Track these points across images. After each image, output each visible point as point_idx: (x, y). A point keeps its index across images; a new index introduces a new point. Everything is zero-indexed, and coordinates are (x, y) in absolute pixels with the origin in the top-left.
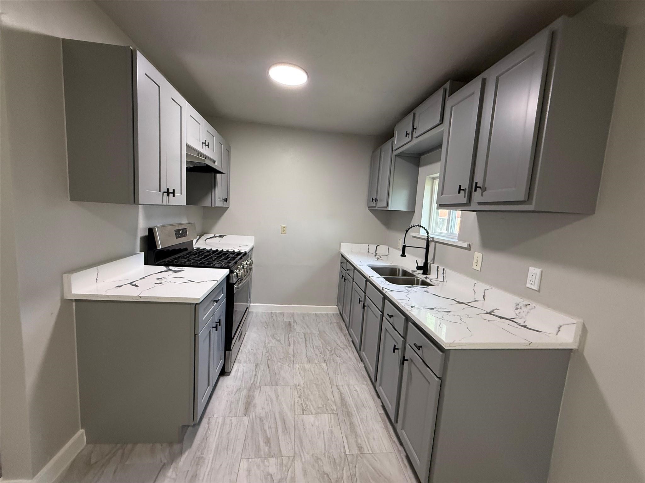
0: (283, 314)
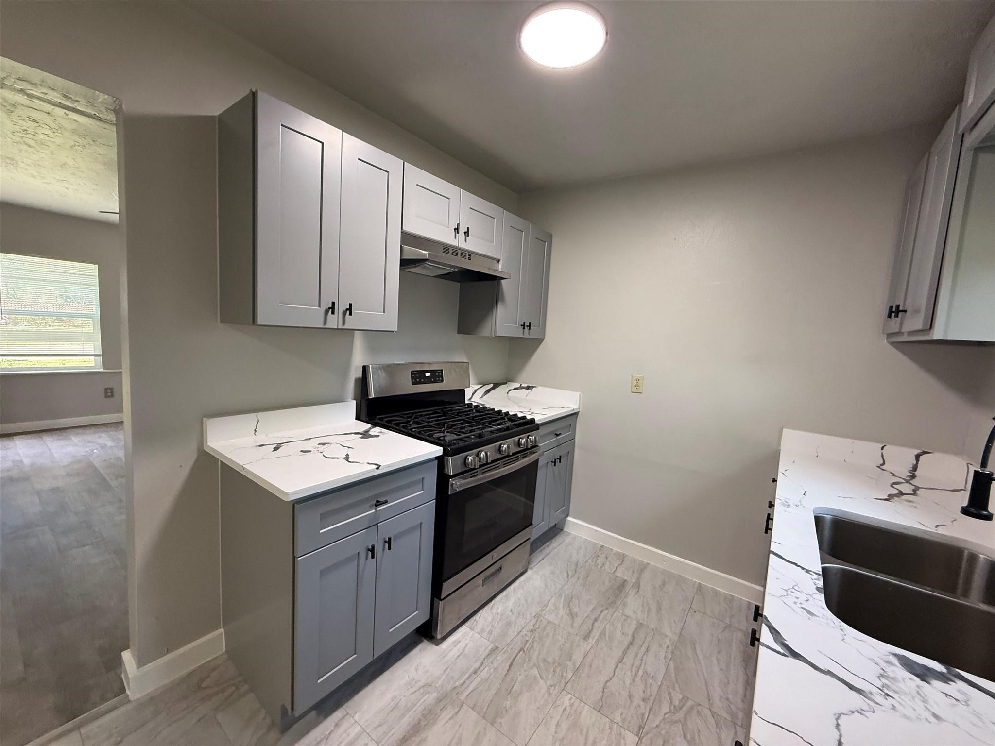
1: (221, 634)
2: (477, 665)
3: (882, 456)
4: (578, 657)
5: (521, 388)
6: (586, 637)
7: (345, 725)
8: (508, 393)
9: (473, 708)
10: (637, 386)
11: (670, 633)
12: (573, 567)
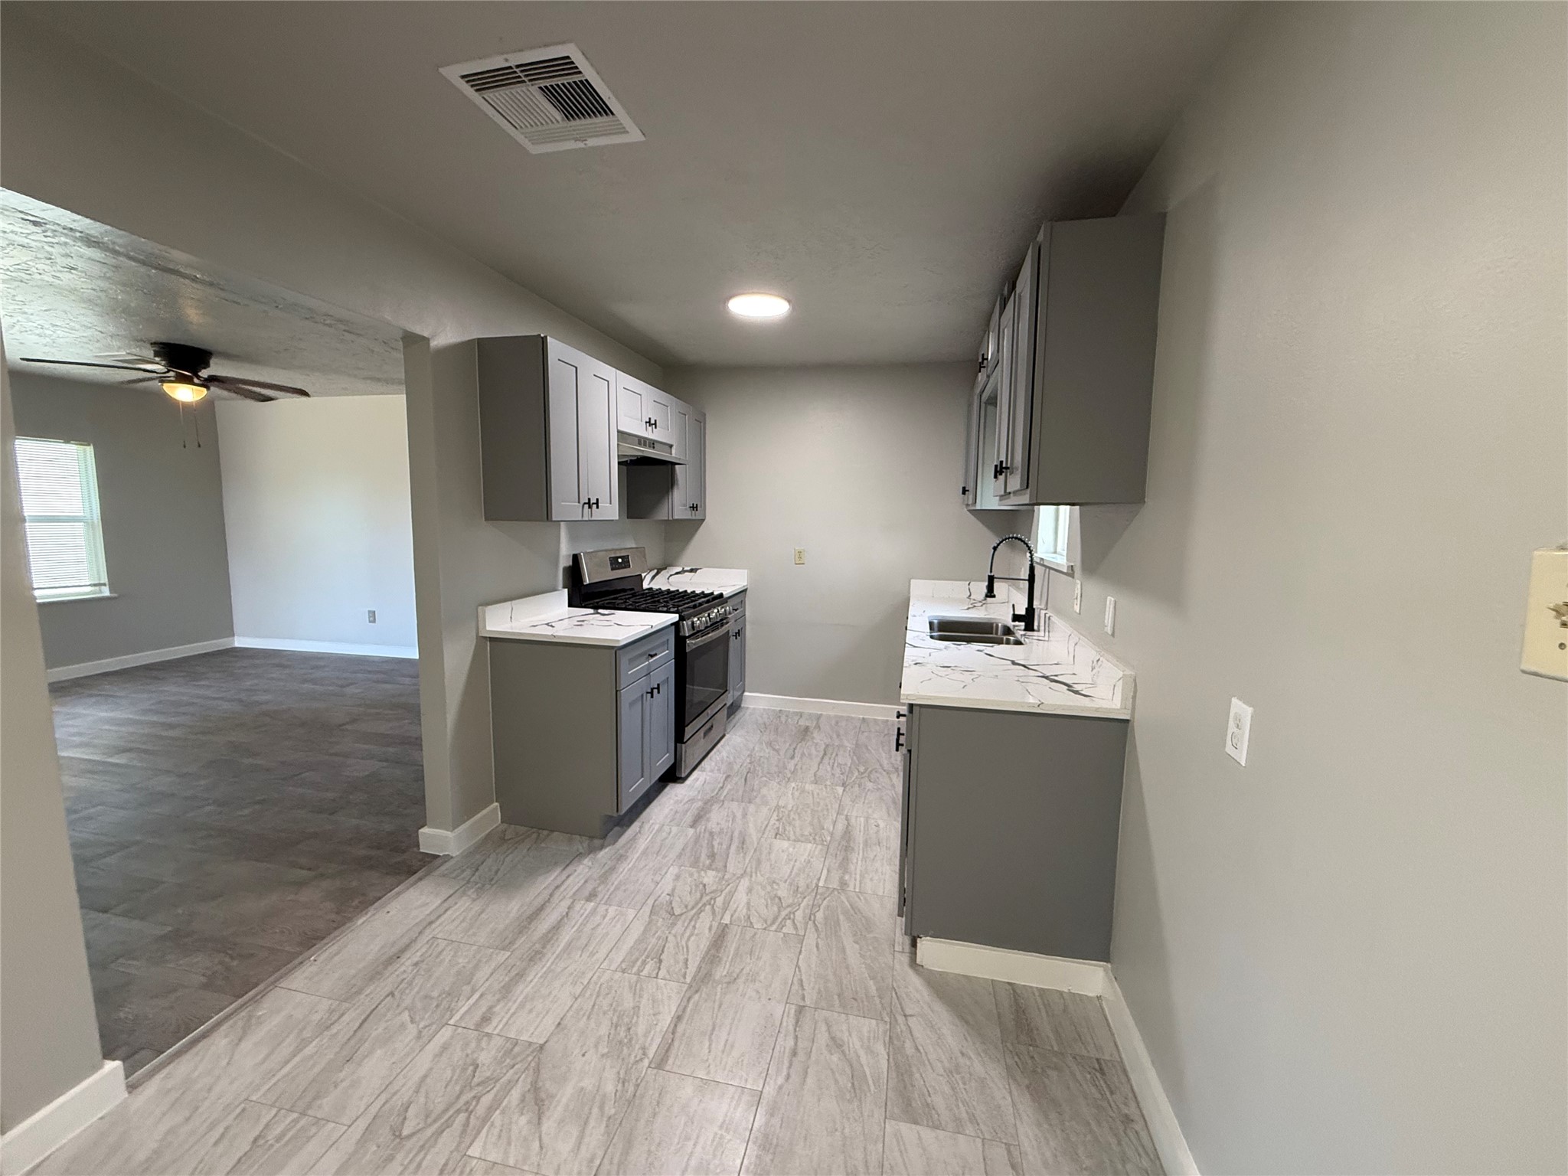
0: (801, 715)
1: (496, 808)
2: (721, 785)
3: (969, 590)
4: (791, 765)
5: (684, 571)
6: (792, 757)
7: (646, 827)
8: (668, 579)
9: (732, 801)
10: (800, 558)
11: (849, 745)
12: (763, 726)
